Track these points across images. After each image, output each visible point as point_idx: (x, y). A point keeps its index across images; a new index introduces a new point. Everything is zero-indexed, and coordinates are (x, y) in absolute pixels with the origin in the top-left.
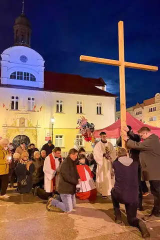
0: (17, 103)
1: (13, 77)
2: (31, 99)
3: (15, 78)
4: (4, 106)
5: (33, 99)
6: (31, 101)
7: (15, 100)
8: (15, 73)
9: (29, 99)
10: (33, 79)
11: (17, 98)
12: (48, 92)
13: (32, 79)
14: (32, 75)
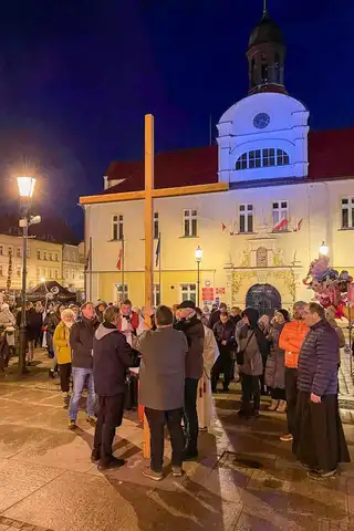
0: (250, 217)
1: (240, 165)
2: (280, 206)
3: (244, 167)
4: (224, 227)
5: (284, 205)
6: (280, 209)
7: (246, 213)
8: (244, 156)
9: (276, 206)
10: (284, 160)
11: (250, 208)
12: (318, 185)
13: (279, 159)
14: (279, 151)
